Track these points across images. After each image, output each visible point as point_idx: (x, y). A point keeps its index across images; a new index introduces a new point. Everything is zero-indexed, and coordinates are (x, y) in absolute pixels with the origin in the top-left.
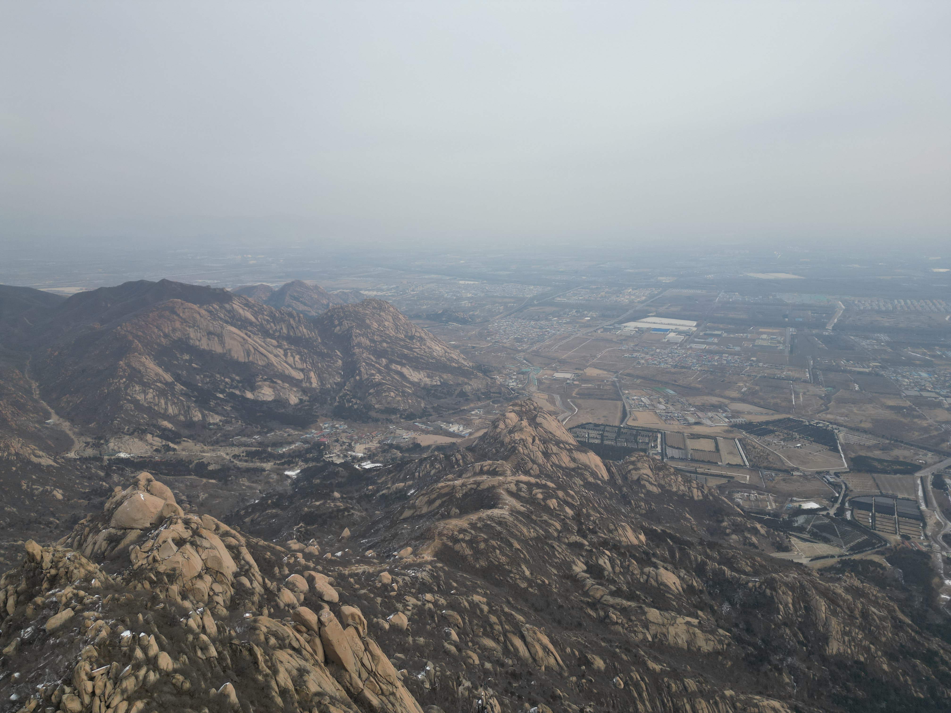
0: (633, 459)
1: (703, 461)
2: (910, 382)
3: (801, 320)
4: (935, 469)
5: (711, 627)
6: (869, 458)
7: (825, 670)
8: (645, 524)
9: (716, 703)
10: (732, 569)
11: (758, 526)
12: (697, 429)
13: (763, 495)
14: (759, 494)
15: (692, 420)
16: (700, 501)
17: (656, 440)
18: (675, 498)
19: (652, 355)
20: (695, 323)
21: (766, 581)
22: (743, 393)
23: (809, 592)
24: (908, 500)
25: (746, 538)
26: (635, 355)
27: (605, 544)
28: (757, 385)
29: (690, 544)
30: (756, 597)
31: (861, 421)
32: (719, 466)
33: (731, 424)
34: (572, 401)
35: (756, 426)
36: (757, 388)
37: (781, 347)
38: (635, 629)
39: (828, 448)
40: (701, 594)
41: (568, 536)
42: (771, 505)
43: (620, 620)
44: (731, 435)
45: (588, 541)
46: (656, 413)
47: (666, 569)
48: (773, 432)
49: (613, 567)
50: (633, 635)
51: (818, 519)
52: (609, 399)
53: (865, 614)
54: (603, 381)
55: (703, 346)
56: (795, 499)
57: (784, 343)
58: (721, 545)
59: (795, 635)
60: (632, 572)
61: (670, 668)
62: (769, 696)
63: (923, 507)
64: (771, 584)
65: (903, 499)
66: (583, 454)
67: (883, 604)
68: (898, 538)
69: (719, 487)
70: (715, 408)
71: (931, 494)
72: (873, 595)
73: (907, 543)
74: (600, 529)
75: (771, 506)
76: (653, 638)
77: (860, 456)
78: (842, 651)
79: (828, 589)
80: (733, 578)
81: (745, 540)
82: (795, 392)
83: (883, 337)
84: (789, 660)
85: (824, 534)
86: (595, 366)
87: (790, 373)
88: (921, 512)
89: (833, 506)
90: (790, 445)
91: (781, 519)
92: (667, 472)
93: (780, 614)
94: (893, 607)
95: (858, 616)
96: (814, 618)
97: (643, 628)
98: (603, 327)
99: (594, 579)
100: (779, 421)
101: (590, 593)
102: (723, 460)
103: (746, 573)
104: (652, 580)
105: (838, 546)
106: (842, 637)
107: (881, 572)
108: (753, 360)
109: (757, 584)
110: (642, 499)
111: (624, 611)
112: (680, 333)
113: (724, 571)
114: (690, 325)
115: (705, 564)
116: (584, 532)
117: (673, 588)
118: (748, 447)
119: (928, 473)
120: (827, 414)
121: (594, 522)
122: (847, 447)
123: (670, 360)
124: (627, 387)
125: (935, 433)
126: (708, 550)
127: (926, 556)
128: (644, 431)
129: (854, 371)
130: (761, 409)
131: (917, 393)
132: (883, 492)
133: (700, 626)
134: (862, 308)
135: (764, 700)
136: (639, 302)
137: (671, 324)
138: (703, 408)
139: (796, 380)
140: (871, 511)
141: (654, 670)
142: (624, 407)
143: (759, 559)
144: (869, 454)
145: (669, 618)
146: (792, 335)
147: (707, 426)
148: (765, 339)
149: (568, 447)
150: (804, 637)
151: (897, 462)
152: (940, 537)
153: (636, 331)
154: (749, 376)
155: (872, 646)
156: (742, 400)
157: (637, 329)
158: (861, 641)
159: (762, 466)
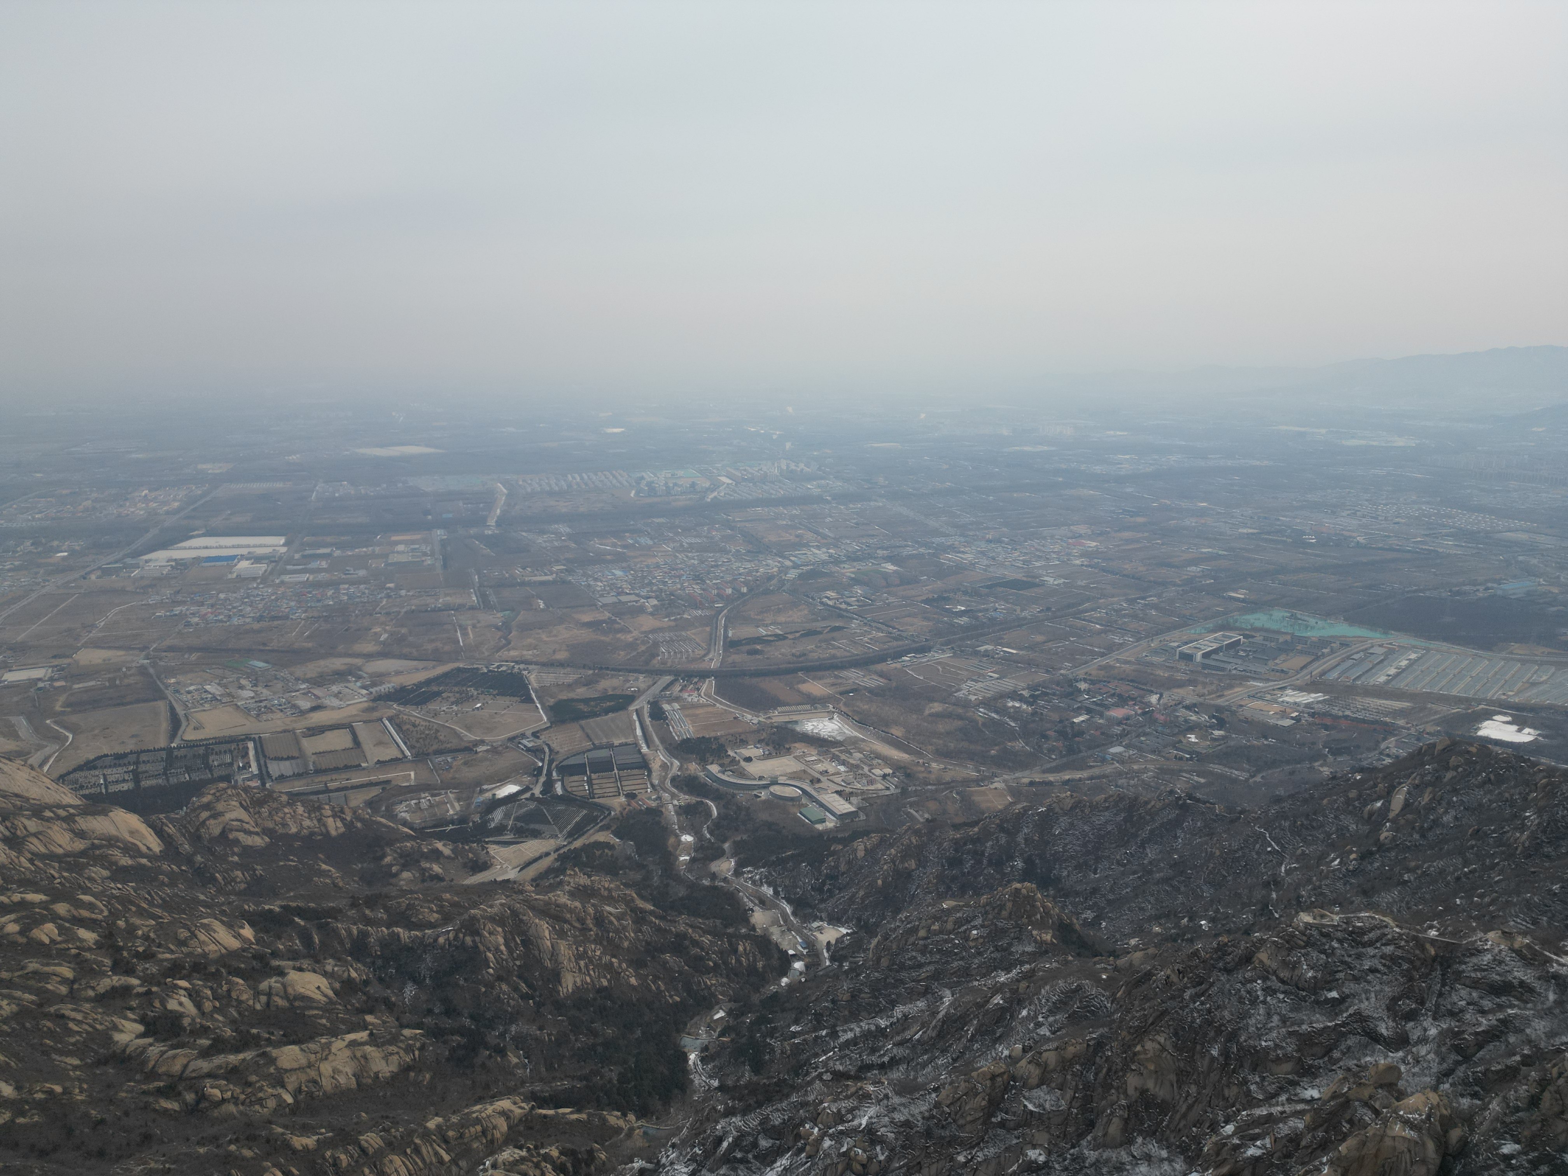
0: (205, 800)
1: (336, 769)
2: (604, 586)
3: (450, 516)
4: (650, 695)
5: (390, 1033)
6: (573, 700)
7: (563, 1021)
8: (250, 907)
9: (417, 1150)
10: (410, 926)
11: (439, 845)
12: (318, 718)
13: (440, 794)
14: (432, 796)
15: (305, 704)
16: (342, 836)
17: (246, 754)
18: (297, 844)
19: (212, 606)
20: (282, 540)
21: (463, 925)
22: (384, 643)
23: (525, 918)
24: (626, 744)
25: (424, 870)
26: (177, 610)
27: (175, 969)
28: (402, 626)
29: (335, 913)
30: (452, 956)
31: (554, 652)
32: (364, 769)
33: (372, 697)
34: (56, 722)
35: (412, 691)
36: (404, 631)
37: (429, 561)
38: (261, 1095)
39: (518, 699)
40: (366, 986)
41: (93, 983)
42: (453, 807)
43: (229, 1093)
44: (376, 715)
45: (139, 978)
46: (238, 707)
47: (300, 969)
48: (438, 694)
49: (198, 1006)
50: (257, 1107)
51: (521, 806)
52: (138, 701)
53: (600, 920)
54: (120, 669)
55: (304, 577)
56: (485, 787)
57: (432, 554)
58: (388, 897)
59: (516, 989)
60: (237, 1000)
61: (332, 1131)
62: (494, 1097)
63: (645, 749)
64: (471, 926)
65: (621, 745)
66: (100, 818)
67: (619, 896)
68: (623, 799)
69: (370, 804)
70: (340, 676)
71: (651, 729)
72: (605, 889)
73: (633, 803)
74: (160, 945)
75: (453, 809)
76: (295, 1097)
77: (561, 701)
78: (579, 983)
79: (548, 903)
80: (414, 940)
81: (424, 874)
82: (460, 626)
83: (563, 528)
84: (513, 1028)
85: (532, 826)
86: (96, 644)
87: (448, 598)
88: (643, 756)
89: (537, 782)
90: (466, 708)
91: (471, 824)
92: (275, 805)
93: (490, 967)
94: (630, 895)
95: (591, 926)
96: (537, 953)
97: (274, 1087)
98: (99, 568)
99: (164, 1040)
100: (446, 675)
101: (160, 1071)
102: (369, 758)
103: (432, 926)
104: (276, 999)
105: (552, 837)
106: (578, 964)
107: (610, 853)
108: (389, 588)
109: (451, 935)
110: (236, 866)
111: (233, 1074)
112: (258, 559)
113: (398, 935)
114: (275, 544)
115: (364, 935)
116: (128, 963)
117: (318, 996)
118: (405, 728)
119: (642, 703)
120: (509, 650)
121: (146, 938)
122: (542, 692)
123: (249, 609)
124: (172, 672)
125: (643, 648)
126: (367, 912)
127: (655, 813)
128: (220, 743)
129: (535, 582)
130: (415, 663)
131: (615, 600)
132: (596, 742)
133: (373, 1040)
134: (529, 490)
135: (488, 1106)
136: (168, 513)
137: (239, 546)
138: (321, 681)
139: (458, 608)
140: (585, 773)
141: (306, 1148)
142: (172, 709)
143: (448, 896)
144: (572, 695)
145: (319, 1049)
146: (442, 540)
147: (333, 708)
148: (403, 552)
149: (62, 813)
150: (528, 986)
151: (606, 697)
152: (668, 783)
153: (172, 566)
154: (388, 614)
155: (614, 960)
156: (384, 655)
157: (173, 564)
158: (600, 958)
159: (430, 750)
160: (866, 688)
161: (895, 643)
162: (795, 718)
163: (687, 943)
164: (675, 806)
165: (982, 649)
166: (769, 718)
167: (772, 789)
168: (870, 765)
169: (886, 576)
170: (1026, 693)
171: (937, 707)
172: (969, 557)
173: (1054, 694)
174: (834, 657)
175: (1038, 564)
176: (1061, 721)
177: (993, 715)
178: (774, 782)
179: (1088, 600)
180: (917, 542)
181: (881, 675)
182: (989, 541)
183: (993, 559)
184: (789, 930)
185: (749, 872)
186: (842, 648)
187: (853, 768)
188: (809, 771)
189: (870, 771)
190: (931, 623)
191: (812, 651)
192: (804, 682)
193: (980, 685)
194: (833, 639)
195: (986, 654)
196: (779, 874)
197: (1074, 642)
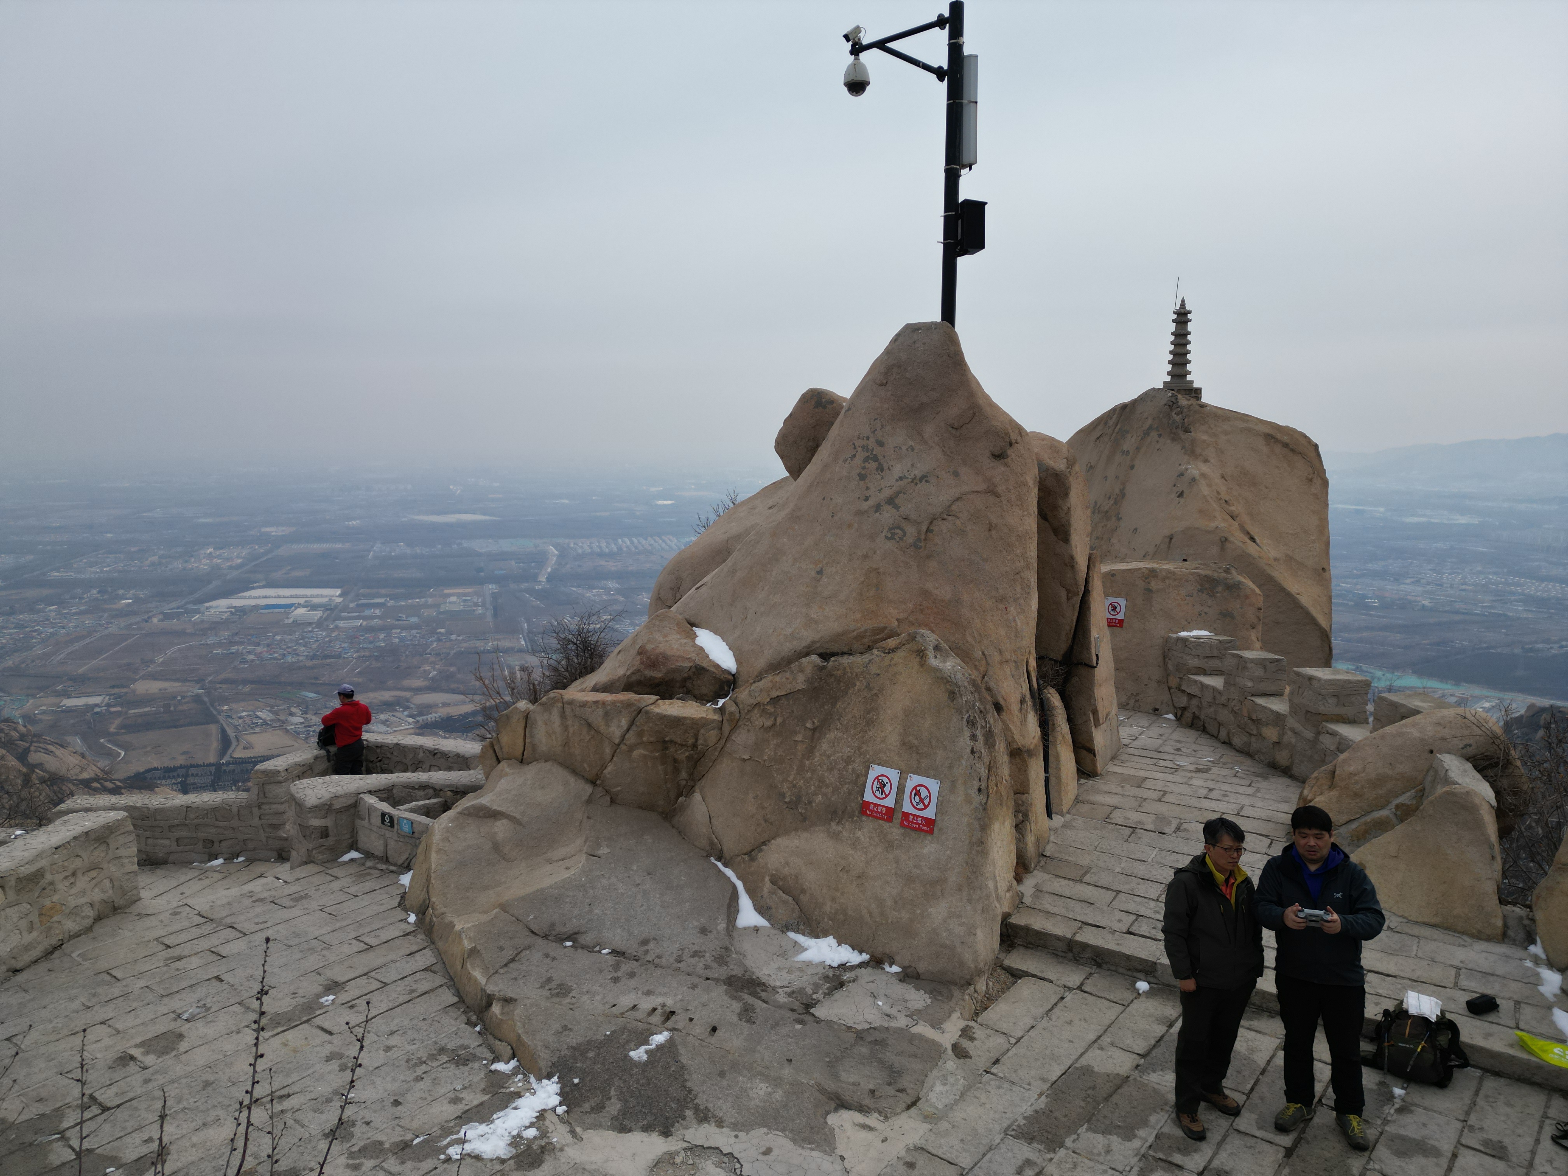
20: (338, 592)
22: (433, 679)
33: (418, 725)
35: (458, 721)
36: (452, 669)
37: (480, 611)
46: (287, 731)
54: (175, 698)
55: (359, 623)
70: (389, 706)
83: (612, 584)
87: (497, 642)
98: (162, 613)
112: (314, 607)
130: (462, 697)
134: (580, 551)
136: (230, 567)
137: (297, 596)
139: (507, 651)
146: (493, 593)
148: (455, 603)
149: (109, 785)
153: (231, 612)
154: (438, 655)
156: (433, 688)
157: (233, 610)
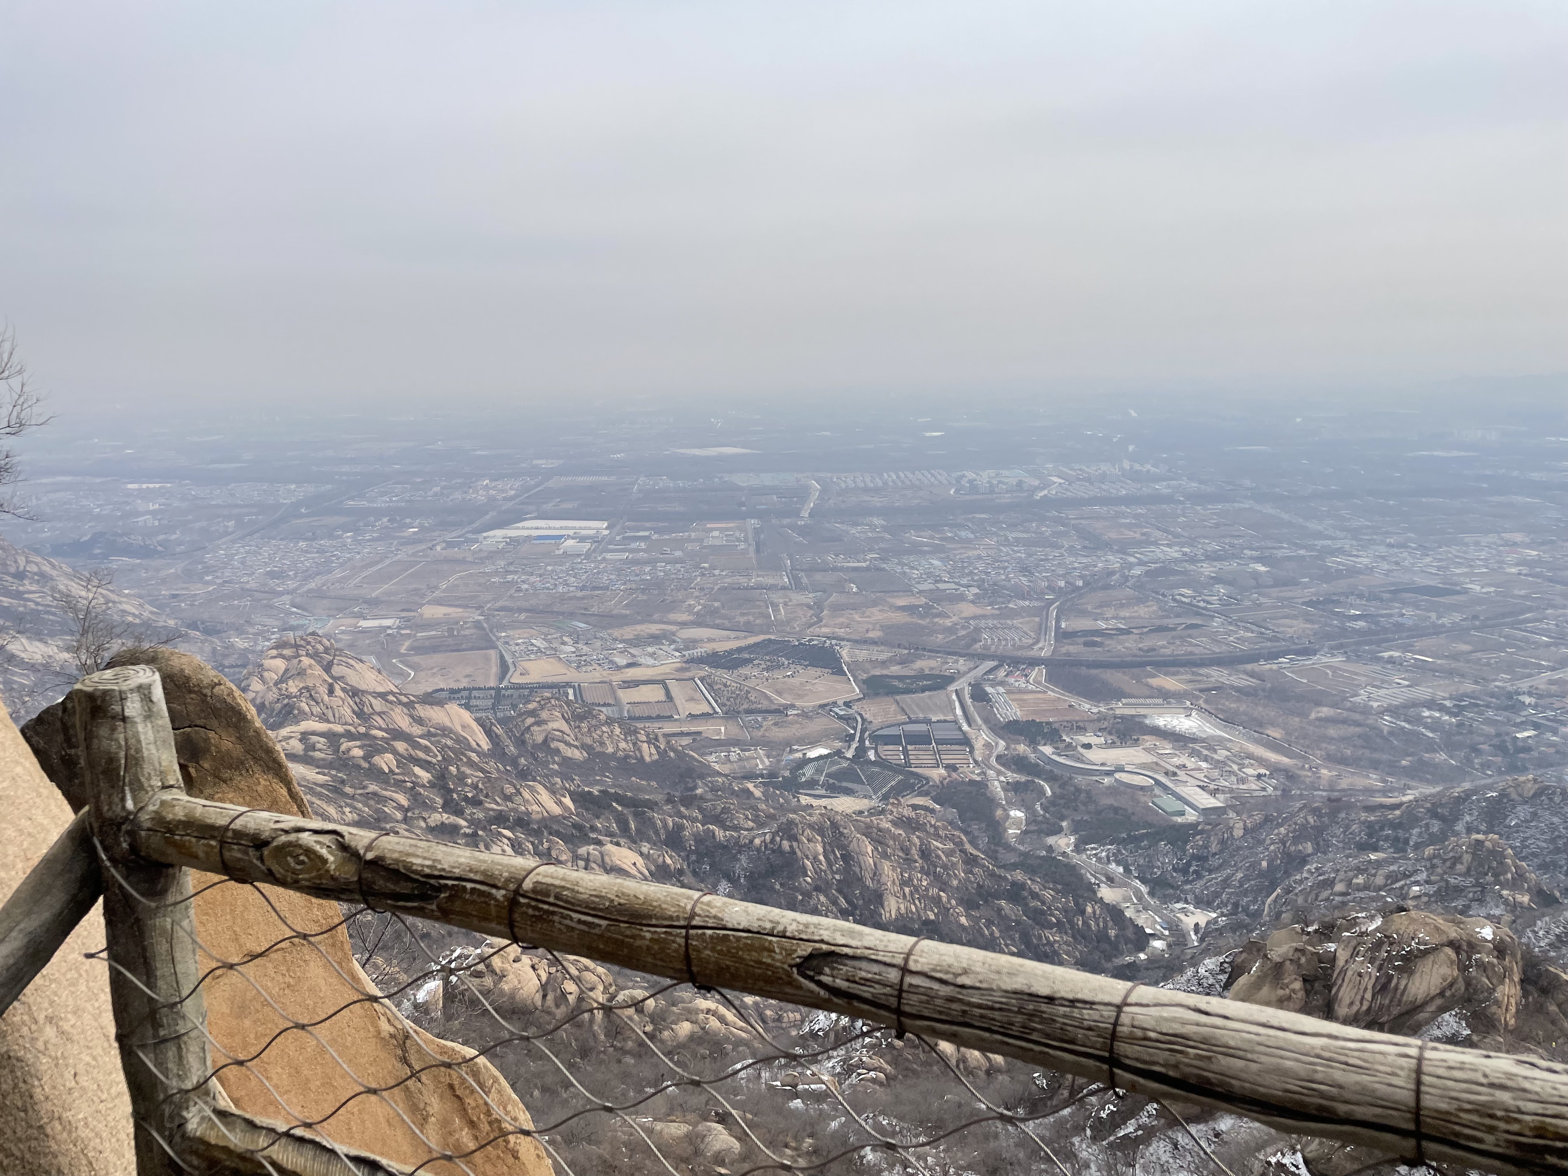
1: (648, 718)
2: (921, 574)
3: (764, 507)
4: (971, 677)
6: (887, 676)
10: (725, 828)
11: (750, 788)
12: (633, 673)
13: (749, 750)
14: (742, 750)
15: (621, 661)
16: (654, 763)
18: (613, 763)
20: (605, 524)
21: (780, 829)
22: (698, 614)
23: (845, 831)
24: (945, 721)
26: (510, 578)
28: (715, 600)
29: (652, 805)
30: (768, 859)
32: (676, 720)
34: (400, 662)
36: (716, 604)
37: (742, 546)
39: (830, 671)
40: (681, 875)
42: (762, 762)
44: (688, 675)
45: (466, 819)
47: (618, 844)
48: (749, 661)
51: (832, 766)
53: (926, 853)
54: (457, 623)
55: (624, 555)
56: (796, 746)
58: (703, 799)
59: (834, 903)
60: (557, 858)
63: (965, 727)
64: (789, 831)
65: (940, 721)
66: (437, 709)
68: (942, 771)
70: (655, 639)
71: (972, 709)
72: (931, 825)
73: (954, 775)
74: (487, 796)
77: (874, 676)
78: (903, 911)
79: (870, 824)
80: (729, 839)
82: (772, 603)
85: (844, 784)
88: (964, 733)
89: (849, 747)
90: (777, 674)
91: (781, 778)
92: (594, 722)
93: (807, 876)
94: (959, 837)
95: (916, 857)
96: (857, 870)
100: (756, 645)
102: (681, 711)
103: (747, 829)
104: (594, 864)
105: (865, 797)
106: (901, 889)
109: (768, 838)
112: (583, 539)
113: (713, 832)
114: (598, 527)
115: (680, 828)
116: (457, 804)
117: (633, 871)
118: (716, 688)
119: (962, 685)
120: (820, 627)
121: (475, 787)
122: (854, 666)
123: (573, 579)
124: (503, 627)
125: (964, 633)
126: (682, 809)
127: (981, 786)
129: (848, 568)
131: (932, 587)
132: (912, 716)
137: (566, 528)
138: (637, 642)
139: (770, 588)
142: (502, 657)
143: (764, 807)
144: (885, 672)
146: (755, 528)
147: (648, 666)
148: (717, 537)
149: (404, 699)
150: (847, 902)
151: (922, 676)
152: (993, 761)
153: (507, 543)
154: (702, 589)
155: (942, 894)
156: (698, 623)
157: (508, 541)
158: (927, 890)
159: (741, 708)
160: (1232, 687)
161: (1269, 644)
162: (1143, 711)
163: (1025, 893)
164: (1001, 782)
165: (1386, 655)
166: (1112, 709)
167: (1117, 775)
168: (1238, 764)
169: (1256, 575)
170: (1448, 703)
171: (1325, 711)
172: (1365, 561)
173: (1488, 706)
174: (1191, 653)
175: (1458, 571)
176: (1498, 735)
177: (1403, 724)
178: (1120, 769)
179: (1530, 609)
180: (1296, 545)
181: (1252, 674)
182: (1390, 546)
183: (1397, 563)
184: (1146, 909)
185: (1093, 849)
186: (1201, 645)
187: (1218, 764)
188: (1163, 763)
189: (1240, 770)
190: (1316, 626)
191: (1163, 647)
192: (1154, 676)
193: (1382, 692)
194: (1190, 636)
195: (1391, 661)
196: (1131, 852)
197: (1512, 653)
